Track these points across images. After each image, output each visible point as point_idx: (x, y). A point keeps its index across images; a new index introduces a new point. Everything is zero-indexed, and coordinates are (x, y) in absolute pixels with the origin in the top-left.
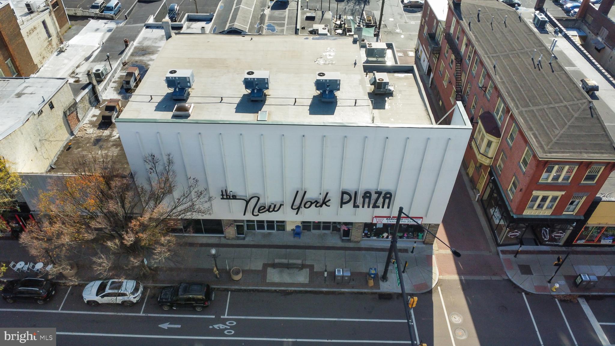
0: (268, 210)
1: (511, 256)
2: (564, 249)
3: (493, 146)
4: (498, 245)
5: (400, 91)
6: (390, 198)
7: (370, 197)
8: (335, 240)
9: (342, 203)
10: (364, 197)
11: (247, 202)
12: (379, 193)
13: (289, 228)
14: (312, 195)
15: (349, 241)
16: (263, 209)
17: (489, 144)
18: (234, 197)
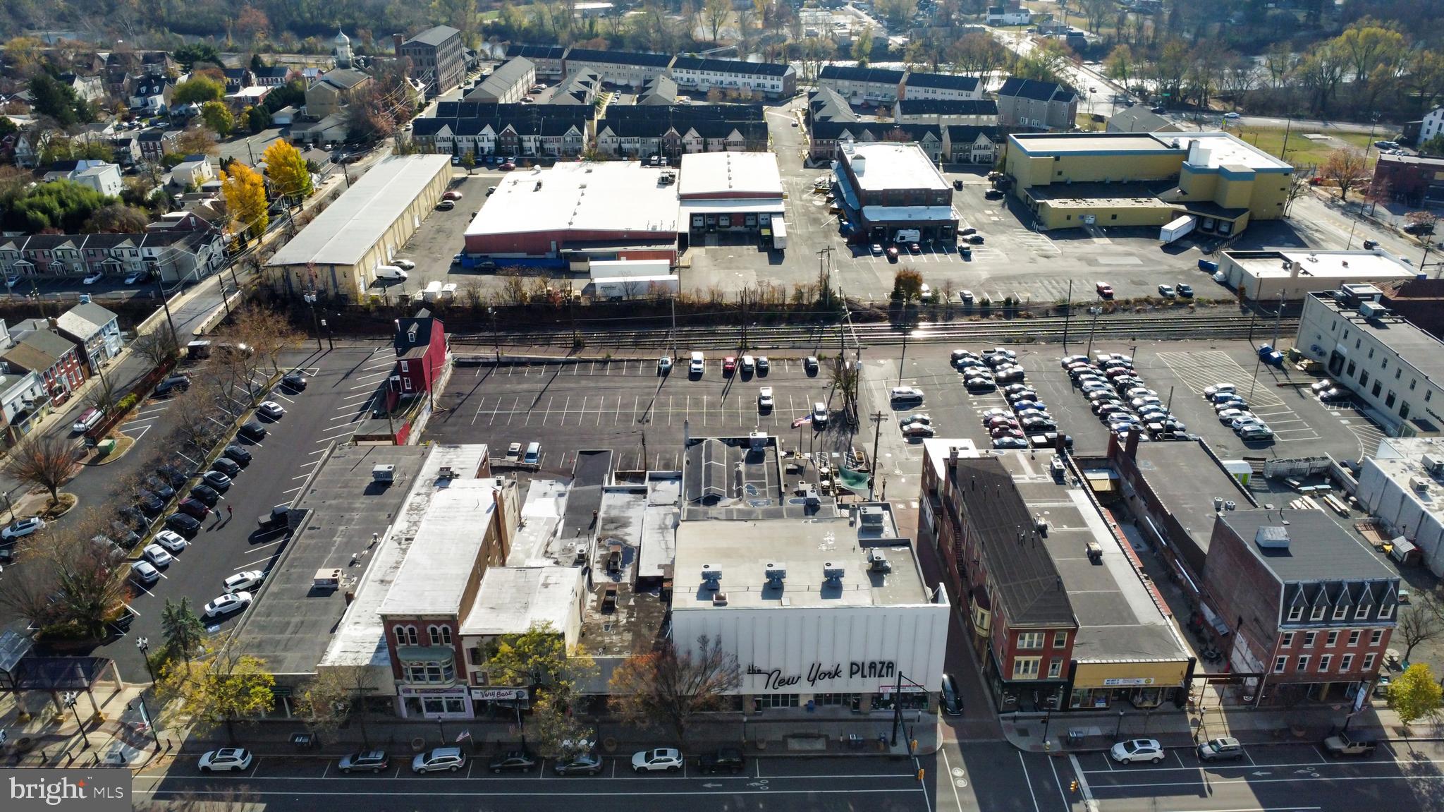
0: (788, 683)
1: (1011, 722)
2: (1061, 714)
3: (986, 617)
4: (999, 712)
5: (898, 568)
6: (892, 667)
7: (875, 668)
8: (845, 713)
9: (852, 674)
10: (870, 667)
11: (770, 676)
12: (882, 663)
13: (803, 702)
14: (826, 667)
15: (859, 713)
16: (783, 682)
17: (983, 616)
18: (759, 672)
